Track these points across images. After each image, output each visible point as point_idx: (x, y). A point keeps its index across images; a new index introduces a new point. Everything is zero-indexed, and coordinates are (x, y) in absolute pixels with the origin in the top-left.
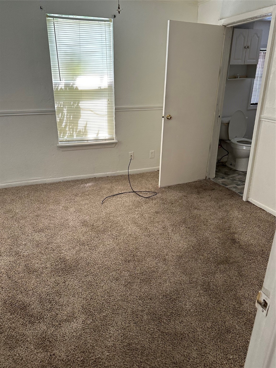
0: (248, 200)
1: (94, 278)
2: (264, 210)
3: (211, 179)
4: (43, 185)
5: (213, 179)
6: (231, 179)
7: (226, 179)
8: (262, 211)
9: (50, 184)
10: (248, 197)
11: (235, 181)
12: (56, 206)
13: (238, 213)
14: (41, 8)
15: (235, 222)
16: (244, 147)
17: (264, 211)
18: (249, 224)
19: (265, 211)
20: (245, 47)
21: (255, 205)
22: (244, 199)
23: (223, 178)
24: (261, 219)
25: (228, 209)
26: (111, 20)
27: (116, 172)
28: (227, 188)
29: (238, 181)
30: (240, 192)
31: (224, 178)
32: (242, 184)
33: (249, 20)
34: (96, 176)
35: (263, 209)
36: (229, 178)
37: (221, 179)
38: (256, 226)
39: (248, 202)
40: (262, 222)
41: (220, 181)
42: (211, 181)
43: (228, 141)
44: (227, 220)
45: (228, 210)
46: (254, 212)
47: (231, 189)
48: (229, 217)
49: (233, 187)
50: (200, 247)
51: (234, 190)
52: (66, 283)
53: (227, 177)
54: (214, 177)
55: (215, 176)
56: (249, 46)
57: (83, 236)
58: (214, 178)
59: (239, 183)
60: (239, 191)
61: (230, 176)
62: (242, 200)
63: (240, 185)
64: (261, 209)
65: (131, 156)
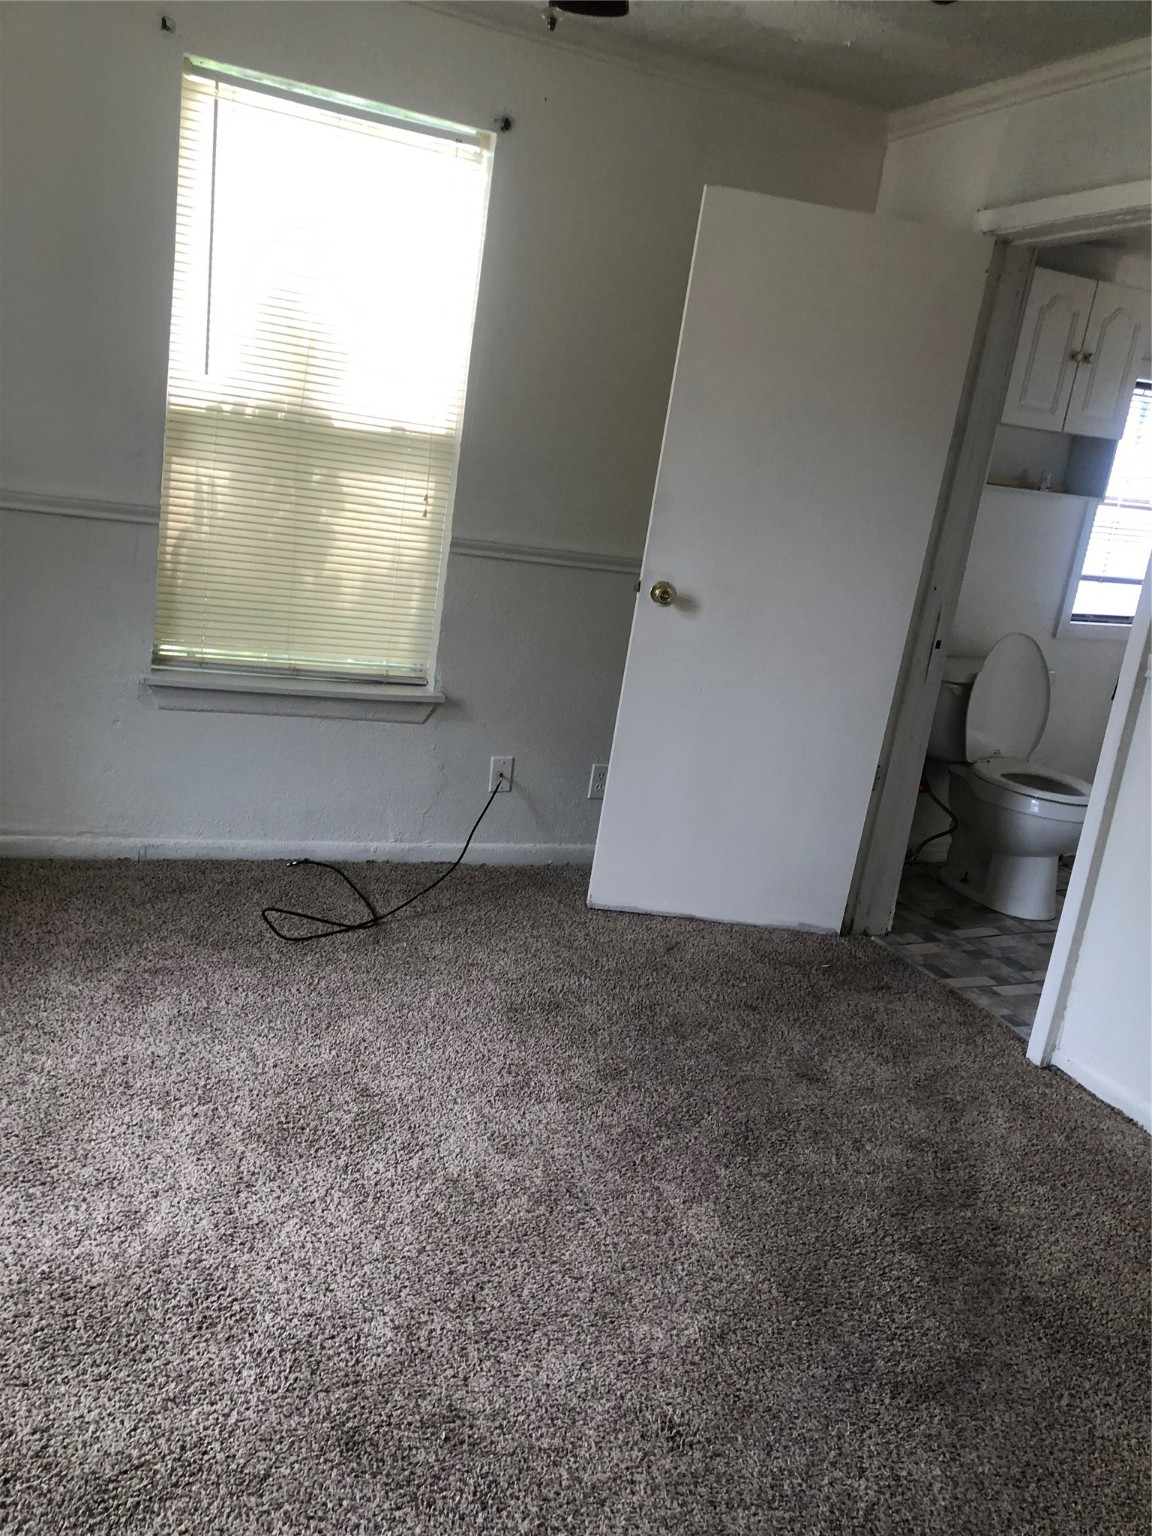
0: (1053, 1062)
1: (221, 1419)
2: (1131, 1120)
3: (873, 938)
4: (35, 864)
5: (879, 936)
6: (969, 947)
7: (941, 945)
8: (1124, 1126)
9: (71, 865)
10: (1051, 1047)
11: (985, 962)
12: (79, 980)
13: (1008, 1125)
14: (164, 26)
15: (995, 1168)
16: (1033, 801)
17: (1134, 1128)
18: (1064, 1185)
19: (1135, 1124)
20: (1073, 356)
21: (1085, 1090)
22: (1035, 1054)
23: (929, 938)
24: (1121, 1165)
25: (959, 1098)
26: (488, 138)
27: (414, 845)
28: (952, 992)
29: (998, 959)
30: (1009, 1015)
31: (933, 939)
32: (1016, 976)
33: (1124, 221)
34: (314, 851)
35: (1127, 1113)
36: (958, 944)
37: (920, 940)
38: (1101, 1202)
39: (1050, 1070)
40: (1131, 1182)
41: (917, 949)
42: (875, 946)
43: (959, 770)
44: (955, 1155)
45: (958, 1103)
46: (1086, 1124)
47: (971, 996)
48: (963, 1137)
49: (977, 987)
50: (822, 1286)
51: (983, 1002)
52: (52, 1432)
53: (946, 934)
54: (890, 930)
55: (891, 923)
56: (1093, 351)
57: (198, 1159)
58: (887, 934)
59: (1005, 971)
60: (1005, 1012)
61: (961, 933)
62: (1024, 1054)
63: (1010, 984)
64: (1120, 1113)
65: (501, 775)
